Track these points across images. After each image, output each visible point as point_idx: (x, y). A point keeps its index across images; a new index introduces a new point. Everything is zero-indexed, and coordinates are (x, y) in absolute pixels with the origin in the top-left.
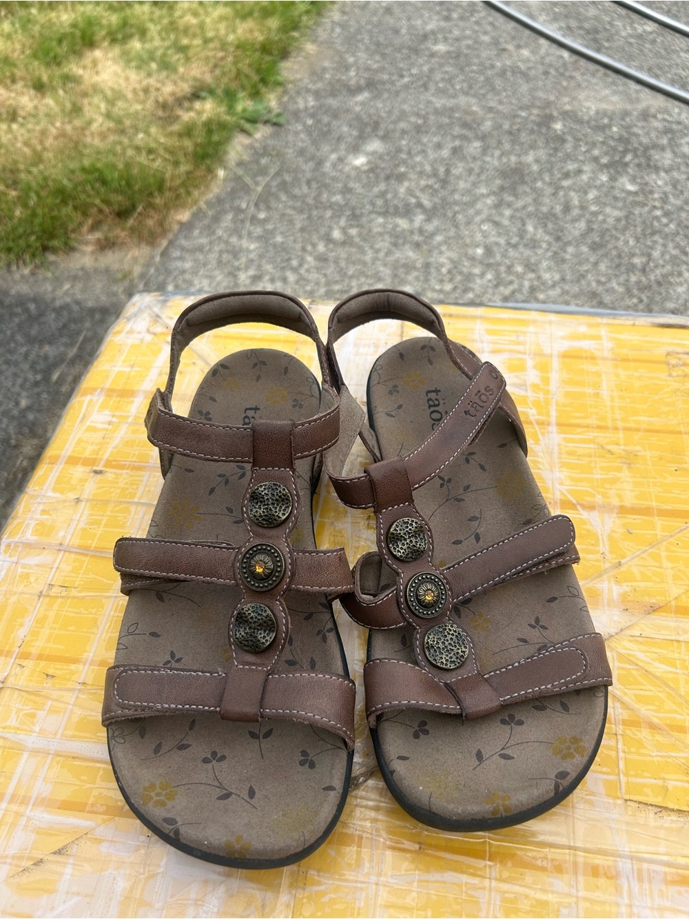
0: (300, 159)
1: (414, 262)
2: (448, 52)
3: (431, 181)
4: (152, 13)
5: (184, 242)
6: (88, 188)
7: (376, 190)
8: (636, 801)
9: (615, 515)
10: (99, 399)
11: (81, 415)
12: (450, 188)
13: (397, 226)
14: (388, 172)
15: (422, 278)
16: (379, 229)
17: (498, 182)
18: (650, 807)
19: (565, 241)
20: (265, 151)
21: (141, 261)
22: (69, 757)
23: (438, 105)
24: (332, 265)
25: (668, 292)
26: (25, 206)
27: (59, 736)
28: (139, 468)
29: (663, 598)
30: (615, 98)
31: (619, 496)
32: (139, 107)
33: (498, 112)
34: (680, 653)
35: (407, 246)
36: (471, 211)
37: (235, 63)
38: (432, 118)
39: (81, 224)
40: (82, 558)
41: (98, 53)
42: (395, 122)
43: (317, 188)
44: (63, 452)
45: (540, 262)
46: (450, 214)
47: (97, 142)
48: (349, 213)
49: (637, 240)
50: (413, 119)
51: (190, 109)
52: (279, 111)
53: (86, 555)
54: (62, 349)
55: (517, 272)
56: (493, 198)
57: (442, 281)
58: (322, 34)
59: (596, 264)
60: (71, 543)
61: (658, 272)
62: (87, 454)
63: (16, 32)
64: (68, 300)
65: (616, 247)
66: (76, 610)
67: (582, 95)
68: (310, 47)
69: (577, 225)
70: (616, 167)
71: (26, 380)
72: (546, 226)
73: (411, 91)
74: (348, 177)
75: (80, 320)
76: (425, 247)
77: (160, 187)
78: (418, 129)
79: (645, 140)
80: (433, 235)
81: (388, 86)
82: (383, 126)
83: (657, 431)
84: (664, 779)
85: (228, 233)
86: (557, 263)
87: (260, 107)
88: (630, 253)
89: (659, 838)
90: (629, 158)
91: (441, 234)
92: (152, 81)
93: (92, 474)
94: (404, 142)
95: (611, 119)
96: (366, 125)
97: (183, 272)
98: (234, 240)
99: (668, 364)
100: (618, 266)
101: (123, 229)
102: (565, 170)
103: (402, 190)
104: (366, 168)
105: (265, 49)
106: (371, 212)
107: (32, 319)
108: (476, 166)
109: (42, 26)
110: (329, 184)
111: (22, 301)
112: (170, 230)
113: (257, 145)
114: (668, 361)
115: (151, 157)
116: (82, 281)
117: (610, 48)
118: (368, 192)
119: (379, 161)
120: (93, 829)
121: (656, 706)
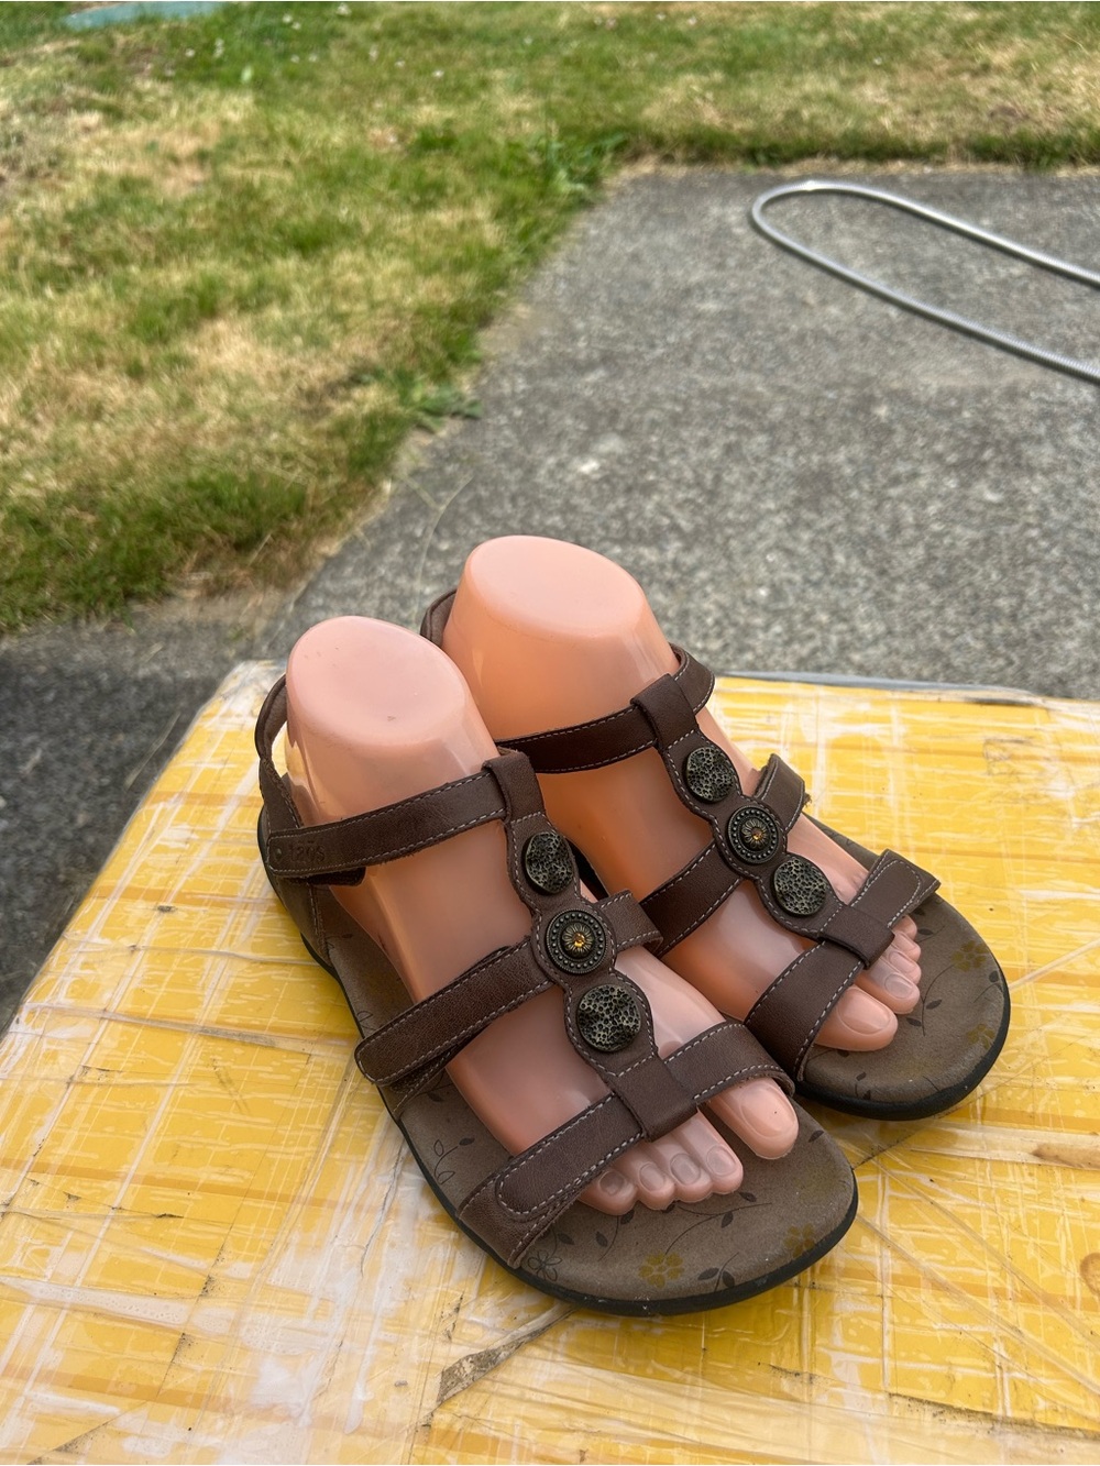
0: (503, 466)
1: (666, 609)
2: (721, 312)
3: (692, 494)
4: (299, 270)
5: (329, 585)
6: (196, 509)
7: (611, 507)
8: (905, 1397)
10: (175, 807)
11: (149, 830)
12: (720, 502)
13: (641, 557)
14: (630, 481)
15: (676, 632)
17: (793, 492)
18: (926, 1406)
19: (893, 575)
20: (452, 455)
21: (267, 611)
22: (89, 1312)
23: (706, 386)
25: (1051, 650)
26: (105, 536)
27: (78, 1283)
28: (223, 905)
30: (966, 371)
32: (274, 397)
33: (793, 393)
34: (983, 1177)
35: (655, 587)
36: (752, 536)
37: (413, 335)
38: (696, 403)
39: (182, 560)
40: (133, 1030)
41: (221, 326)
42: (642, 411)
43: (526, 507)
44: (120, 882)
45: (856, 607)
46: (719, 539)
47: (211, 446)
49: (1003, 572)
50: (668, 406)
51: (347, 398)
52: (473, 398)
53: (139, 1026)
54: (143, 739)
55: (819, 622)
56: (784, 515)
57: (705, 637)
58: (540, 291)
59: (940, 608)
60: (119, 1008)
61: (1036, 619)
62: (152, 884)
63: (107, 298)
64: (157, 668)
65: (970, 584)
66: (117, 1104)
67: (917, 368)
68: (522, 310)
69: (911, 552)
70: (970, 468)
71: (87, 783)
72: (864, 552)
73: (667, 367)
74: (572, 489)
75: (174, 697)
76: (682, 588)
77: (298, 510)
78: (676, 420)
79: (1012, 429)
80: (692, 571)
81: (633, 361)
82: (624, 416)
83: (966, 853)
84: (950, 1364)
85: (395, 571)
86: (881, 609)
87: (447, 393)
88: (993, 592)
89: (938, 1452)
90: (988, 454)
91: (706, 568)
92: (294, 362)
93: (156, 913)
94: (654, 439)
95: (961, 400)
96: (600, 414)
98: (402, 581)
99: (986, 756)
100: (974, 611)
101: (242, 567)
102: (893, 472)
103: (649, 507)
104: (597, 476)
105: (456, 314)
106: (603, 539)
107: (102, 696)
108: (760, 470)
109: (145, 289)
110: (544, 500)
111: (89, 674)
112: (310, 568)
113: (441, 446)
114: (987, 753)
115: (287, 465)
116: (179, 641)
117: (958, 301)
118: (600, 510)
119: (617, 467)
120: (116, 1418)
121: (944, 1255)
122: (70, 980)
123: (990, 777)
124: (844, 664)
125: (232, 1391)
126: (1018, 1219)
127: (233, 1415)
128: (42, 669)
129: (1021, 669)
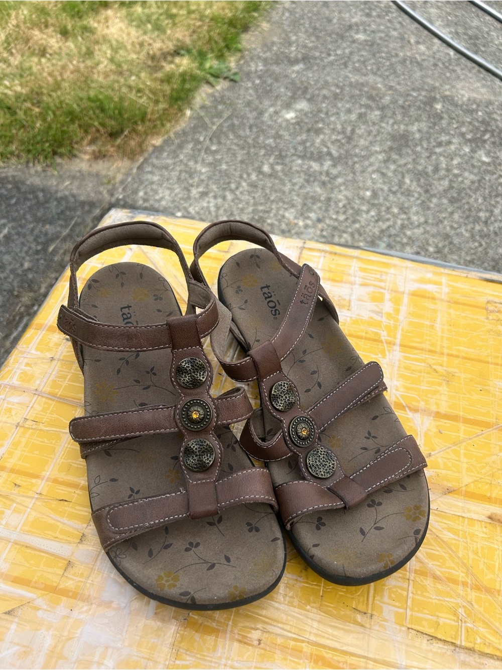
0: (247, 109)
1: (320, 195)
2: (366, 41)
3: (339, 137)
5: (155, 161)
6: (91, 112)
7: (299, 138)
8: (415, 630)
9: (432, 418)
11: (63, 296)
12: (353, 143)
13: (311, 167)
14: (310, 126)
15: (324, 208)
16: (298, 169)
17: (389, 143)
18: (425, 636)
19: (432, 193)
20: (222, 101)
21: (123, 171)
22: (23, 546)
23: (353, 80)
24: (260, 191)
26: (44, 120)
27: (18, 530)
29: (457, 484)
30: (483, 90)
31: (437, 404)
32: (135, 56)
33: (396, 90)
34: (463, 526)
35: (316, 183)
36: (366, 163)
37: (209, 31)
38: (347, 89)
39: (82, 139)
40: (50, 402)
41: (110, 12)
42: (319, 89)
43: (256, 132)
44: (46, 322)
45: (412, 207)
46: (350, 163)
47: (101, 79)
48: (277, 153)
49: (485, 199)
50: (333, 88)
51: (172, 62)
52: (236, 70)
53: (54, 400)
54: (58, 229)
55: (393, 212)
56: (383, 155)
57: (338, 212)
58: (275, 16)
59: (452, 213)
60: (44, 390)
61: (496, 225)
64: (67, 193)
65: (468, 203)
66: (41, 440)
67: (459, 85)
68: (265, 25)
69: (442, 183)
70: (477, 143)
71: (30, 248)
72: (419, 180)
73: (334, 67)
74: (280, 126)
75: (74, 209)
76: (329, 185)
77: (143, 120)
78: (336, 96)
80: (336, 177)
81: (318, 61)
82: (310, 91)
83: (472, 359)
84: (438, 616)
85: (188, 158)
86: (424, 210)
87: (223, 66)
88: (478, 208)
89: (428, 659)
90: (487, 137)
91: (342, 177)
92: (146, 38)
93: (65, 341)
94: (324, 105)
95: (478, 106)
96: (299, 88)
97: (152, 183)
98: (191, 163)
99: (487, 309)
100: (468, 217)
101: (113, 146)
102: (439, 140)
103: (318, 141)
104: (294, 121)
105: (232, 23)
106: (293, 155)
107: (39, 204)
108: (374, 130)
110: (266, 130)
111: (34, 190)
112: (146, 150)
113: (217, 94)
114: (487, 308)
115: (139, 95)
116: (79, 180)
117: (485, 52)
118: (294, 139)
119: (304, 117)
120: (34, 600)
121: (440, 563)
122: (19, 371)
123: (487, 321)
124: (402, 235)
125: (92, 592)
126: (477, 548)
127: (92, 604)
128: (10, 186)
129: (485, 249)
